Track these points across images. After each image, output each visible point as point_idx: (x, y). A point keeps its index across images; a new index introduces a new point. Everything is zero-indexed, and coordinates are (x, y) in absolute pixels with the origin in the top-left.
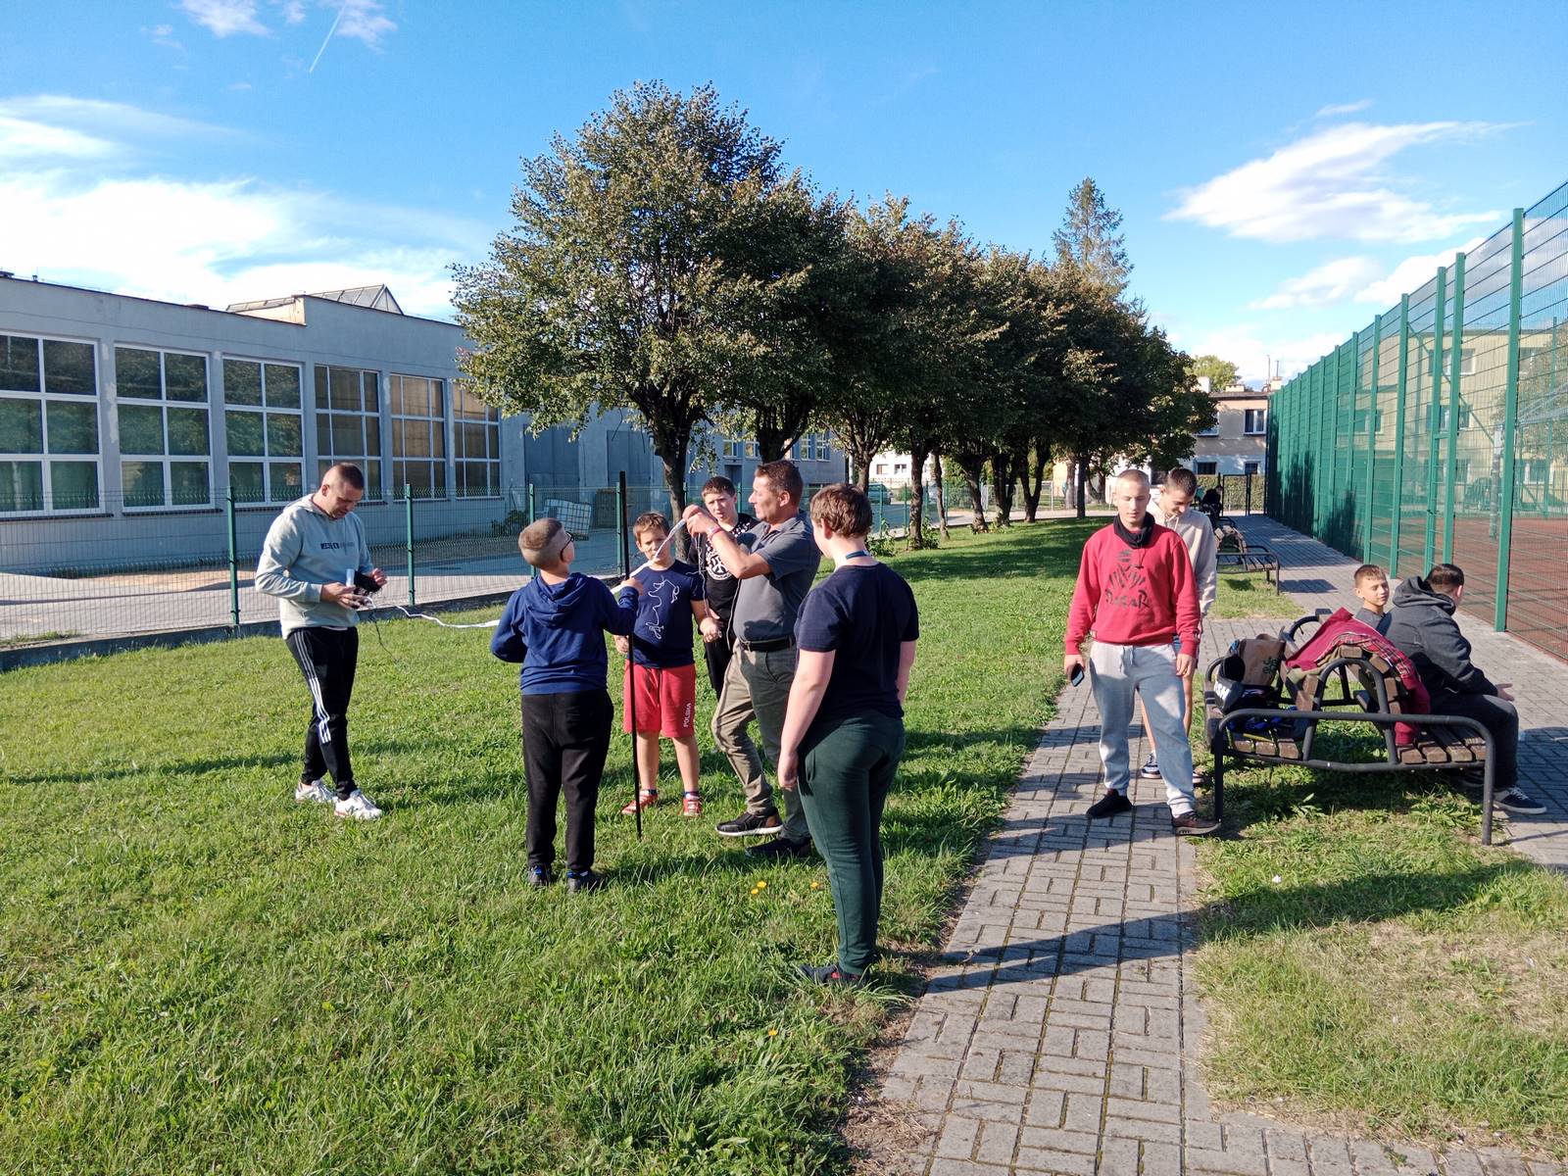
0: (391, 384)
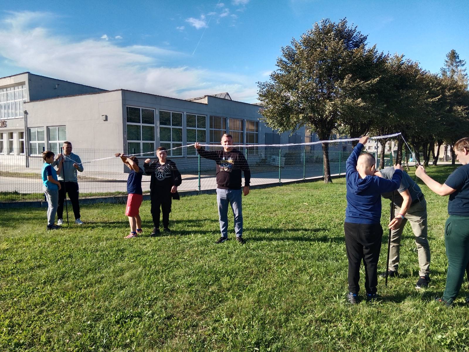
0: (230, 121)
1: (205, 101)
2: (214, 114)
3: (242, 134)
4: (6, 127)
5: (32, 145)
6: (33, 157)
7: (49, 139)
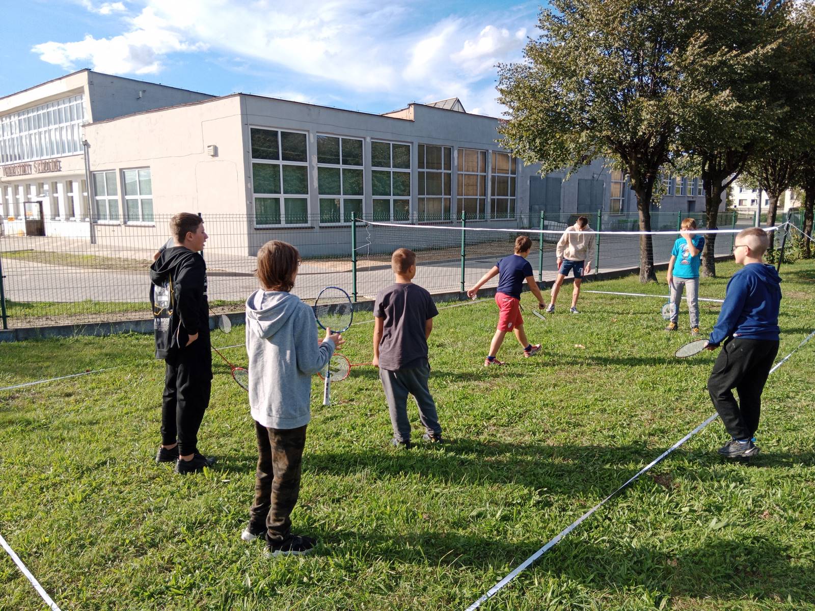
0: (458, 154)
1: (409, 115)
2: (425, 141)
3: (484, 178)
4: (60, 171)
5: (100, 203)
6: (101, 225)
7: (125, 192)
